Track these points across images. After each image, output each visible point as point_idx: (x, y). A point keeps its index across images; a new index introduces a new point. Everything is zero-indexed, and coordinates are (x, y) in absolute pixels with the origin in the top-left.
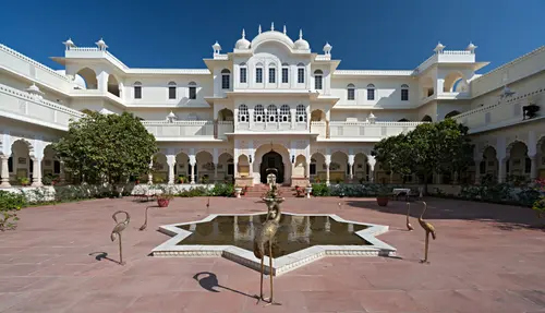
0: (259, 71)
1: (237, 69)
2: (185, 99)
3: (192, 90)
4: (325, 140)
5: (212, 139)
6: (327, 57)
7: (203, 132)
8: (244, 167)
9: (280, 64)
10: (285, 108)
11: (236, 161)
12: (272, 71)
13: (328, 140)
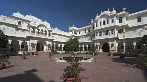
0: (101, 23)
1: (95, 24)
2: (87, 33)
3: (89, 30)
4: (123, 38)
5: (91, 41)
6: (124, 12)
7: (89, 40)
8: (97, 47)
9: (106, 19)
10: (108, 31)
11: (95, 46)
12: (104, 22)
13: (124, 38)
